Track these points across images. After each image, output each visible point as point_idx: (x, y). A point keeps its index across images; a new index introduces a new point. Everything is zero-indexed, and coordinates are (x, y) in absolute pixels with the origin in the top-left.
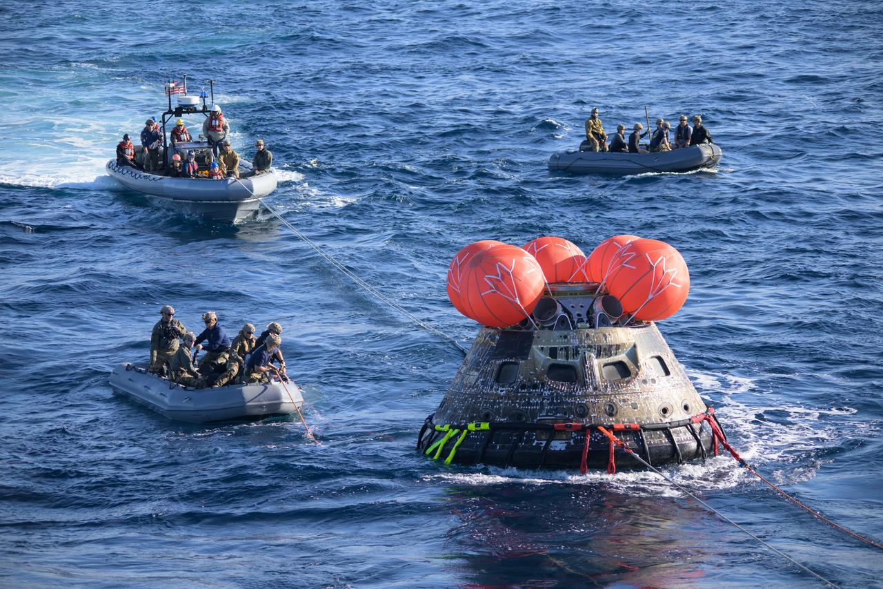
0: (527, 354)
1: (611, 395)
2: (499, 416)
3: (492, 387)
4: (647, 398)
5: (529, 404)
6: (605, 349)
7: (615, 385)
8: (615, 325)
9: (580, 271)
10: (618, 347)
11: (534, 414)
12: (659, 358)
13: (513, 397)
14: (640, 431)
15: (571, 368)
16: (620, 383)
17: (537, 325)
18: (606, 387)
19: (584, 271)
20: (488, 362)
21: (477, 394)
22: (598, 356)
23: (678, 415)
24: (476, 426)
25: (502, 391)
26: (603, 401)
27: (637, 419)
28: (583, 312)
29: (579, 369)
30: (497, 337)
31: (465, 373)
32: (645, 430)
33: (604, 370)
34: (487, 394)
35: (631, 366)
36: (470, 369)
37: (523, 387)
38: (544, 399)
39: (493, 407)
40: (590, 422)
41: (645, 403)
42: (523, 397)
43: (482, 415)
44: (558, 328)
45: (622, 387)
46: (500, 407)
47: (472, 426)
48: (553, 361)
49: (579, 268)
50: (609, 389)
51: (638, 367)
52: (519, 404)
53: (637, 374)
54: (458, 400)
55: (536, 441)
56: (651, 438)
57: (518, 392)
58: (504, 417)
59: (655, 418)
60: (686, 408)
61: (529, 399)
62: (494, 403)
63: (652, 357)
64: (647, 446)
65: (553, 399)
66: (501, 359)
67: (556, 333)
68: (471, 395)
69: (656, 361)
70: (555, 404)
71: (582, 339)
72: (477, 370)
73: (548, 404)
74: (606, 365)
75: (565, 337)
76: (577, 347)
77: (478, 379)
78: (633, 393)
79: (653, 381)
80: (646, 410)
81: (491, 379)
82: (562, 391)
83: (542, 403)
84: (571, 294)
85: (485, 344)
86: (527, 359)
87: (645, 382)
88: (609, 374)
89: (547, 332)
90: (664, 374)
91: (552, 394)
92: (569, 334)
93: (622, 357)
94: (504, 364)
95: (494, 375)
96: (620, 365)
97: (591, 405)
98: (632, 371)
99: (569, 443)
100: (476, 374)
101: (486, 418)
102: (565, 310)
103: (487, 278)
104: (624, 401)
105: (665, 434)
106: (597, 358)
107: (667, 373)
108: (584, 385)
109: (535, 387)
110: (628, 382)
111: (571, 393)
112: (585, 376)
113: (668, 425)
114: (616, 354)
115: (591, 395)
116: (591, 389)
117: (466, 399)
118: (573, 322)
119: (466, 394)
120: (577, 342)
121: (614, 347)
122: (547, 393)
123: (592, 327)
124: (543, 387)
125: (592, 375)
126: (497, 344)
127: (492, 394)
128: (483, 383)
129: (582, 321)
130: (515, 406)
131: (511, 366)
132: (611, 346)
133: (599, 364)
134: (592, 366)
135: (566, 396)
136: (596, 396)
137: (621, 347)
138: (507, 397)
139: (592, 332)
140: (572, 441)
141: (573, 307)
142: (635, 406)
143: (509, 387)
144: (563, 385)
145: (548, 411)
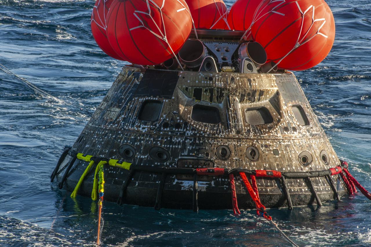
0: (171, 94)
1: (253, 140)
2: (140, 153)
3: (133, 124)
4: (288, 146)
5: (171, 142)
6: (249, 94)
7: (258, 130)
8: (259, 71)
9: (222, 19)
10: (262, 93)
11: (175, 153)
12: (299, 107)
13: (154, 135)
14: (282, 178)
15: (215, 110)
16: (263, 128)
17: (183, 66)
18: (249, 131)
19: (225, 20)
20: (130, 100)
21: (118, 130)
22: (241, 101)
23: (318, 165)
24: (118, 162)
25: (144, 128)
26: (245, 145)
27: (278, 165)
28: (229, 56)
29: (223, 112)
30: (141, 75)
31: (105, 108)
32: (286, 177)
33: (247, 114)
34: (129, 130)
35: (274, 113)
36: (111, 105)
37: (166, 125)
38: (186, 139)
39: (133, 144)
40: (231, 165)
41: (286, 150)
42: (166, 135)
43: (122, 151)
44: (203, 70)
45: (265, 133)
46: (141, 144)
47: (113, 162)
48: (197, 102)
49: (221, 17)
50: (252, 134)
51: (280, 114)
52: (161, 143)
53: (279, 121)
54: (97, 135)
55: (176, 181)
56: (291, 186)
57: (160, 131)
58: (144, 154)
59: (296, 166)
60: (324, 158)
61: (171, 138)
62: (135, 140)
63: (293, 106)
64: (289, 194)
65: (195, 140)
66: (144, 96)
67: (201, 75)
68: (111, 131)
69: (296, 109)
70: (197, 145)
71: (227, 82)
72: (119, 107)
73: (191, 144)
74: (249, 110)
75: (211, 79)
76: (222, 89)
77: (119, 115)
78: (275, 139)
79: (294, 129)
80: (286, 156)
81: (133, 116)
82: (205, 132)
83: (184, 143)
84: (216, 38)
85: (126, 82)
86: (171, 98)
87: (286, 129)
88: (252, 118)
89: (192, 73)
90: (304, 124)
91: (195, 135)
92: (214, 76)
93: (265, 102)
94: (146, 102)
95: (136, 112)
96: (263, 110)
97: (233, 148)
98: (274, 117)
99: (210, 184)
100: (118, 110)
101: (126, 155)
102: (210, 53)
103: (136, 13)
104: (266, 146)
105: (305, 182)
106: (240, 102)
107: (307, 123)
108: (227, 127)
109: (178, 126)
110: (270, 128)
111: (214, 134)
112: (228, 119)
113: (308, 174)
114: (259, 100)
115: (233, 139)
116: (233, 133)
117: (106, 135)
118: (218, 66)
119: (106, 129)
120: (221, 84)
121: (257, 94)
122: (189, 133)
123: (238, 71)
124: (186, 127)
125: (235, 118)
126: (141, 82)
127: (134, 131)
128: (124, 119)
129: (226, 64)
130: (156, 144)
131: (155, 104)
132: (254, 92)
133: (242, 109)
134: (235, 110)
135: (208, 138)
136: (239, 139)
137: (265, 93)
138: (149, 134)
139: (237, 77)
140: (213, 182)
141: (218, 51)
142: (276, 152)
143: (152, 125)
144: (206, 126)
145: (190, 151)
